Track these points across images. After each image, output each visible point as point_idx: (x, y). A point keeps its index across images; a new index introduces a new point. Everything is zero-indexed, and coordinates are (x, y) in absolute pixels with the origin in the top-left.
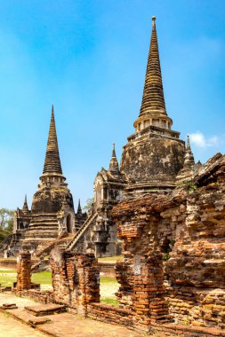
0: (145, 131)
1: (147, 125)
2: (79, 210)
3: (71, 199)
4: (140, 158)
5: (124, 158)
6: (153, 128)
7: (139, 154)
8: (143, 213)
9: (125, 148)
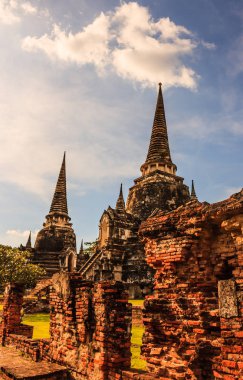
0: (151, 174)
1: (153, 169)
2: (82, 250)
3: (75, 239)
4: (147, 200)
5: (130, 199)
6: (159, 172)
7: (145, 196)
8: (192, 226)
9: (131, 189)
